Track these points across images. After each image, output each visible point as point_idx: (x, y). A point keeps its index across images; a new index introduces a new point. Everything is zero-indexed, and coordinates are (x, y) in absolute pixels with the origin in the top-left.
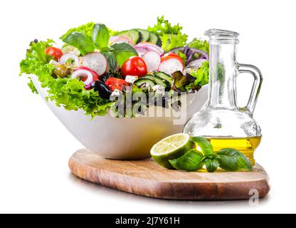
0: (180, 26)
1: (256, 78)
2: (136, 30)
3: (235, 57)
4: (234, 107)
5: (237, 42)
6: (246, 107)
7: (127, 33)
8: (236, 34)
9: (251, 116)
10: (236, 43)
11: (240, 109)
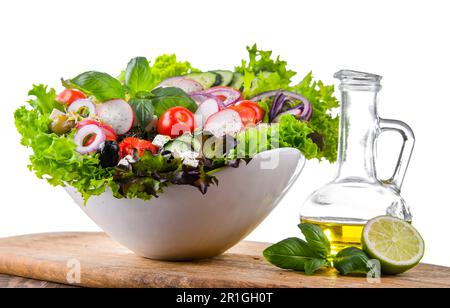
0: (281, 60)
1: (405, 139)
2: (213, 72)
3: (375, 108)
4: (372, 180)
5: (378, 87)
6: (391, 180)
7: (200, 76)
8: (377, 78)
9: (398, 192)
10: (377, 90)
11: (382, 183)
